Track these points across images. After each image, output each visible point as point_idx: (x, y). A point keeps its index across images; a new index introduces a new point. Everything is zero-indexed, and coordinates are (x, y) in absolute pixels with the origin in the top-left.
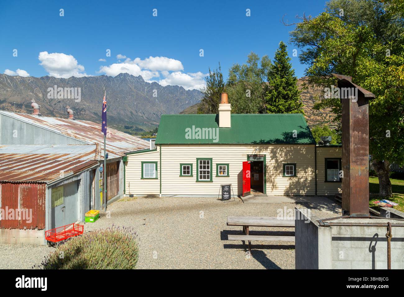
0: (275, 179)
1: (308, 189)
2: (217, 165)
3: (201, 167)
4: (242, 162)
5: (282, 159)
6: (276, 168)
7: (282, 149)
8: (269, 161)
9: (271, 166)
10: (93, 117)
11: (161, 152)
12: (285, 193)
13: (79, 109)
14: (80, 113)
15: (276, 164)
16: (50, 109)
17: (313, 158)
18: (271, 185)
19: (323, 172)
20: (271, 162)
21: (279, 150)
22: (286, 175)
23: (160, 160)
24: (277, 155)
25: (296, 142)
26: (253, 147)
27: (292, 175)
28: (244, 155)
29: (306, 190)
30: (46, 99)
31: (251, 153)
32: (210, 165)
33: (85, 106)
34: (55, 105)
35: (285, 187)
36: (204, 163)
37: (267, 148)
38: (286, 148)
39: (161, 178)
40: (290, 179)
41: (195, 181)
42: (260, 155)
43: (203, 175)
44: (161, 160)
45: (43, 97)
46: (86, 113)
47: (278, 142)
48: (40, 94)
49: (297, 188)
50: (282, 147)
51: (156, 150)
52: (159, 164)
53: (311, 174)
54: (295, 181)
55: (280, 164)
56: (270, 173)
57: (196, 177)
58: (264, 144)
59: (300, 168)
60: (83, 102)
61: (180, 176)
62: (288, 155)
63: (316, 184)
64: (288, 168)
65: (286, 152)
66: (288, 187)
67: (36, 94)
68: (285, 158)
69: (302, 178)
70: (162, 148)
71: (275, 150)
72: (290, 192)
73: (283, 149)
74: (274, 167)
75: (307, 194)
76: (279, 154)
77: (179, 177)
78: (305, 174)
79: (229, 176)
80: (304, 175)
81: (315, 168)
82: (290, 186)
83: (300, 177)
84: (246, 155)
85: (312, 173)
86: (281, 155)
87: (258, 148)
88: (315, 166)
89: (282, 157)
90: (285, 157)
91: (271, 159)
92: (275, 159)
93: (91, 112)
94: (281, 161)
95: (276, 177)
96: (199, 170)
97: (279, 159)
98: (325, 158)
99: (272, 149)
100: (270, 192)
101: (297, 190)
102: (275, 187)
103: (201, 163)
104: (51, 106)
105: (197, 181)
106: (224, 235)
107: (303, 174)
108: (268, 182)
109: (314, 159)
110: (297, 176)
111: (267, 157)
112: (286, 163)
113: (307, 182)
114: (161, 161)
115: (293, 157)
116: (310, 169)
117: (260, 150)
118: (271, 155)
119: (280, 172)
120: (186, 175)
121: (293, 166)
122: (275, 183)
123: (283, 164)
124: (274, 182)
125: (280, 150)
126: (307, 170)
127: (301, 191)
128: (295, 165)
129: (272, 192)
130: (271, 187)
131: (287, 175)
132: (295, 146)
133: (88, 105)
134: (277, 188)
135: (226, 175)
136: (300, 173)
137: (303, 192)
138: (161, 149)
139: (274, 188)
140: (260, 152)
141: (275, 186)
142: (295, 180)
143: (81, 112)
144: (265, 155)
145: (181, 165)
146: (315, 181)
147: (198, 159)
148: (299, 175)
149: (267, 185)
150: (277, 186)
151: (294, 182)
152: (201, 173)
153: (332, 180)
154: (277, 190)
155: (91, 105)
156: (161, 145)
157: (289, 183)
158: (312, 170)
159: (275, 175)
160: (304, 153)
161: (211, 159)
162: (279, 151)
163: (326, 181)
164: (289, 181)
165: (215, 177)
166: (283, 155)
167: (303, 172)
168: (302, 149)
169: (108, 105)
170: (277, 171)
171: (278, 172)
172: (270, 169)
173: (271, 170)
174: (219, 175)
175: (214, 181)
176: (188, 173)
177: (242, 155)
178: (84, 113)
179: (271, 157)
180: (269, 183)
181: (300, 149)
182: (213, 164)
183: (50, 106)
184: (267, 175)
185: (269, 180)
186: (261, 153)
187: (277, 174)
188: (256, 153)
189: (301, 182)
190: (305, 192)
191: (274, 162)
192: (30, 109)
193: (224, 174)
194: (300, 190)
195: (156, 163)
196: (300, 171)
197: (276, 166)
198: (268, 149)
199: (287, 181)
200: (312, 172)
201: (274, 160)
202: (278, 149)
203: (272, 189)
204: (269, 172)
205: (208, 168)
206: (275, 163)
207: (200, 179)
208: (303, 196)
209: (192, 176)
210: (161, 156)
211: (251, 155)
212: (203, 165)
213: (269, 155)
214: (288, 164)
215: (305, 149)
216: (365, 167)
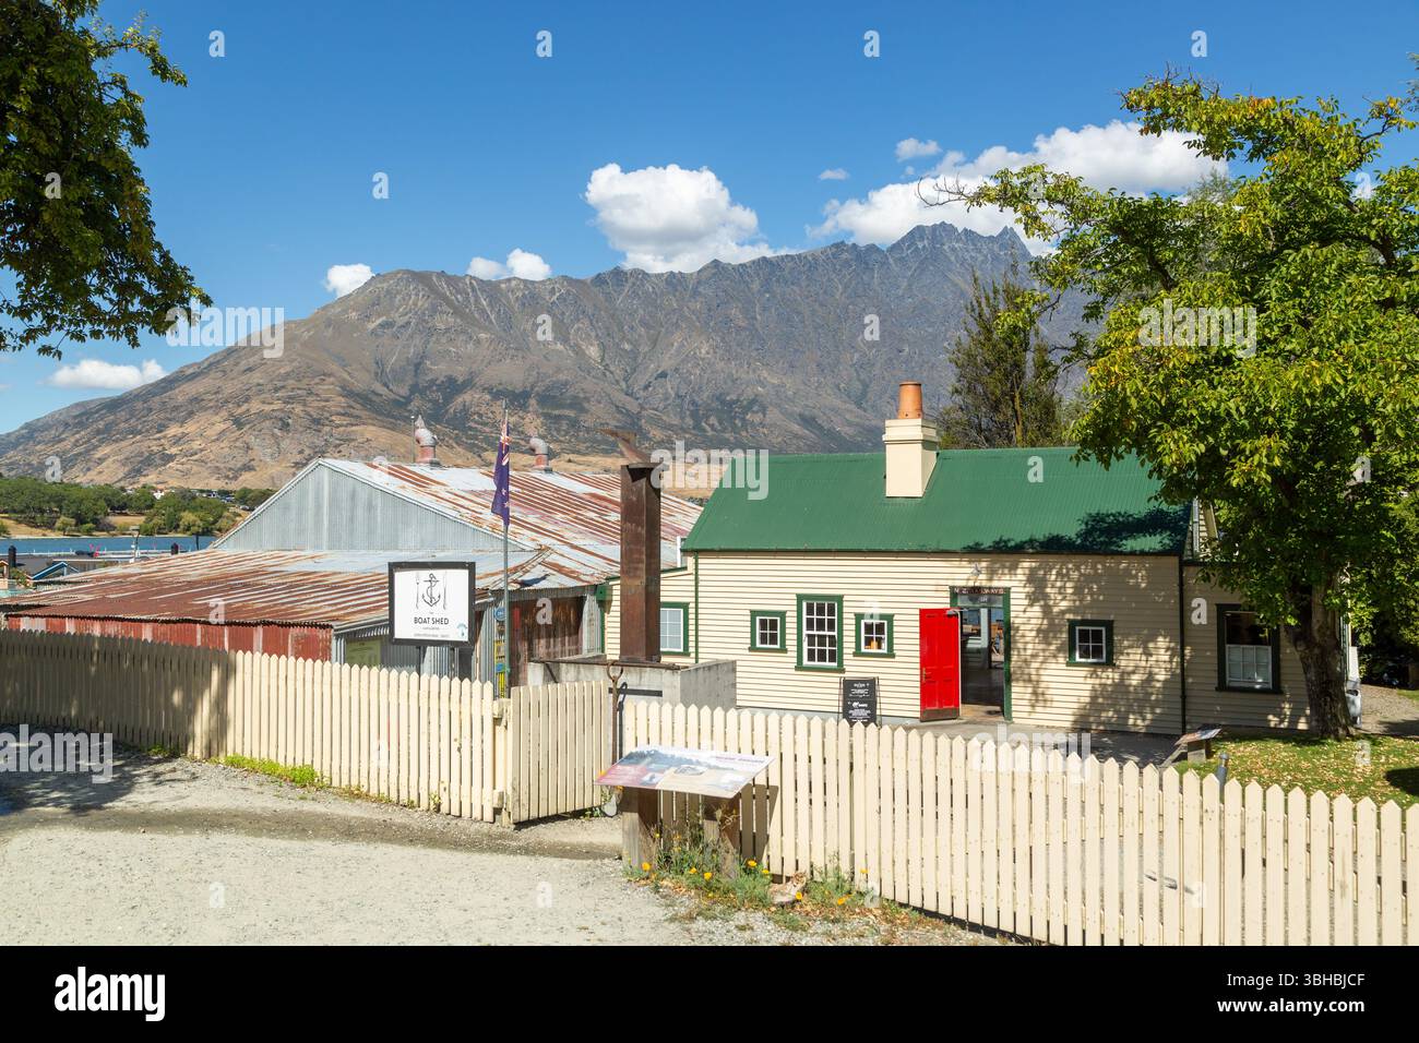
0: (1042, 672)
1: (1158, 711)
2: (859, 617)
3: (810, 625)
5: (1064, 604)
6: (1045, 635)
7: (1064, 571)
8: (1022, 608)
9: (1029, 627)
10: (796, 436)
11: (697, 574)
12: (1075, 722)
13: (738, 400)
14: (743, 420)
15: (1045, 622)
16: (628, 407)
17: (1174, 602)
18: (1030, 690)
19: (1212, 654)
20: (1028, 615)
21: (1054, 572)
22: (1078, 659)
23: (694, 600)
24: (1048, 590)
25: (1113, 548)
26: (970, 562)
27: (1101, 661)
28: (940, 588)
29: (1149, 716)
30: (612, 368)
31: (963, 583)
32: (836, 618)
33: (764, 387)
34: (646, 388)
35: (1075, 699)
36: (821, 611)
37: (1013, 568)
38: (1078, 568)
39: (697, 653)
40: (1093, 674)
41: (793, 666)
42: (990, 588)
43: (816, 648)
44: (697, 597)
45: (602, 360)
46: (768, 421)
47: (1054, 547)
48: (592, 345)
49: (1118, 707)
50: (1063, 564)
51: (685, 568)
52: (692, 611)
53: (1167, 658)
54: (1110, 682)
55: (1057, 621)
56: (1025, 649)
57: (795, 654)
58: (1005, 551)
59: (1126, 636)
60: (754, 371)
61: (750, 649)
62: (1086, 591)
63: (1184, 697)
64: (1084, 636)
65: (1079, 580)
66: (1088, 700)
67: (577, 345)
68: (1074, 601)
69: (1134, 672)
70: (700, 561)
71: (1042, 572)
72: (1092, 719)
73: (1068, 572)
74: (1039, 631)
75: (1152, 730)
76: (1053, 587)
77: (747, 652)
78: (1144, 658)
79: (893, 656)
80: (1143, 664)
81: (1178, 639)
82: (1094, 698)
83: (1130, 669)
84: (947, 588)
85: (1172, 656)
86: (1062, 591)
87: (984, 564)
88: (1178, 633)
89: (1064, 599)
90: (1075, 598)
91: (1026, 602)
92: (1042, 603)
93: (788, 415)
94: (1063, 613)
95: (1045, 666)
96: (805, 632)
97: (1056, 605)
98: (1217, 605)
99: (1031, 569)
100: (1025, 715)
101: (1115, 711)
102: (1040, 698)
103: (810, 611)
104: (631, 395)
105: (799, 667)
107: (1138, 657)
108: (1017, 680)
109: (1178, 606)
110: (1118, 663)
111: (1012, 595)
112: (1079, 618)
113: (1154, 687)
114: (697, 603)
115: (1101, 598)
116: (1162, 642)
117: (992, 573)
118: (1027, 590)
119: (1059, 650)
120: (768, 646)
121: (1103, 629)
122: (1043, 685)
123: (1068, 620)
124: (1038, 681)
125: (1058, 574)
126: (1151, 645)
127: (1131, 716)
128: (1109, 625)
129: (1033, 716)
130: (1028, 696)
131: (1083, 660)
132: (1110, 562)
133: (776, 382)
134: (1049, 704)
135: (885, 651)
136: (1128, 654)
137: (1139, 722)
138: (696, 564)
139: (1037, 700)
140: (991, 580)
141: (1043, 694)
142: (1110, 677)
143: (748, 417)
144: (1007, 590)
145: (754, 614)
146: (1179, 686)
147: (800, 598)
148: (1122, 661)
149: (1013, 689)
150: (1048, 697)
151: (1105, 685)
152: (811, 643)
153: (1246, 685)
154: (1048, 710)
155: (789, 382)
156: (697, 553)
157: (1089, 687)
158: (1172, 645)
159: (1040, 659)
160: (1143, 585)
161: (840, 599)
162: (1053, 577)
163: (1222, 686)
164: (1089, 681)
165: (851, 657)
166: (1070, 591)
167: (1140, 651)
168: (1134, 572)
169: (862, 377)
170: (1050, 644)
171: (1053, 647)
172: (1023, 636)
173: (1028, 639)
174: (863, 650)
175: (847, 669)
176: (773, 640)
177: (934, 588)
178: (757, 418)
179: (1028, 596)
180: (1021, 684)
181: (1127, 570)
182: (845, 615)
183: (627, 394)
184: (1014, 658)
185: (1022, 674)
186: (995, 584)
187: (1047, 654)
188: (977, 584)
189: (1130, 685)
190: (1147, 722)
191: (1040, 615)
192: (557, 412)
193: (879, 647)
194: (1128, 712)
195: (685, 606)
196: (1129, 647)
197: (1043, 627)
198: (1019, 571)
199: (1082, 680)
200: (1169, 653)
201: (1037, 608)
202: (1051, 570)
203: (1033, 706)
204: (1020, 646)
205: (831, 627)
206: (1043, 618)
207: (809, 660)
208: (1138, 733)
209: (785, 651)
210: (697, 586)
211: (961, 588)
212: (815, 617)
213: (1021, 590)
214: (1084, 622)
215: (1144, 572)
216: (640, 582)
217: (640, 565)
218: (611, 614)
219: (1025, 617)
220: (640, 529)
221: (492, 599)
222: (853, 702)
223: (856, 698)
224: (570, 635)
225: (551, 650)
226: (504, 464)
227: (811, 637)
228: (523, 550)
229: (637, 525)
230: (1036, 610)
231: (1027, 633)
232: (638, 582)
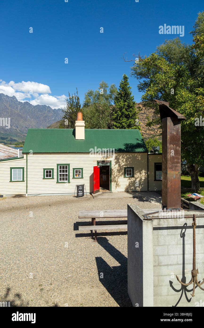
0: (118, 179)
1: (143, 186)
2: (74, 169)
3: (60, 171)
4: (93, 167)
5: (123, 164)
6: (119, 171)
8: (114, 165)
9: (115, 169)
11: (27, 159)
12: (125, 190)
15: (119, 168)
17: (146, 162)
18: (115, 184)
19: (153, 173)
20: (115, 167)
21: (121, 157)
22: (126, 176)
23: (26, 166)
24: (120, 161)
25: (134, 151)
27: (131, 176)
28: (94, 161)
29: (141, 187)
31: (100, 160)
32: (68, 169)
35: (125, 185)
36: (63, 168)
38: (126, 156)
39: (27, 180)
40: (129, 179)
41: (56, 182)
42: (107, 161)
43: (62, 177)
47: (120, 151)
50: (123, 155)
51: (23, 158)
52: (25, 169)
53: (144, 175)
54: (133, 181)
55: (122, 168)
56: (114, 174)
57: (56, 179)
59: (136, 170)
61: (43, 179)
62: (128, 161)
63: (148, 183)
64: (128, 171)
65: (126, 158)
66: (128, 185)
68: (125, 163)
69: (138, 178)
70: (28, 156)
71: (118, 157)
72: (129, 189)
73: (124, 157)
74: (118, 170)
75: (141, 190)
76: (121, 160)
77: (42, 179)
78: (140, 175)
79: (83, 178)
80: (140, 176)
81: (147, 171)
82: (129, 184)
83: (137, 177)
84: (96, 161)
85: (145, 174)
88: (147, 169)
89: (123, 163)
90: (126, 162)
91: (115, 164)
92: (118, 164)
94: (123, 166)
95: (119, 178)
96: (59, 173)
97: (121, 164)
98: (154, 163)
99: (116, 156)
100: (114, 189)
101: (134, 187)
102: (118, 185)
103: (60, 168)
105: (58, 182)
106: (76, 226)
107: (138, 175)
108: (113, 182)
109: (147, 163)
110: (134, 176)
111: (112, 162)
112: (126, 167)
113: (142, 181)
114: (27, 167)
115: (131, 162)
116: (143, 171)
118: (115, 161)
119: (122, 174)
120: (49, 178)
121: (132, 169)
122: (118, 182)
123: (124, 167)
124: (117, 182)
125: (122, 157)
126: (141, 172)
127: (137, 188)
128: (133, 168)
129: (116, 189)
130: (115, 185)
131: (127, 176)
132: (133, 154)
134: (120, 187)
135: (81, 177)
137: (139, 189)
138: (27, 157)
139: (117, 186)
140: (107, 159)
141: (118, 184)
142: (133, 179)
144: (111, 161)
145: (44, 169)
146: (147, 180)
147: (58, 165)
148: (136, 176)
149: (112, 184)
150: (120, 185)
153: (160, 179)
154: (119, 188)
156: (27, 153)
157: (128, 182)
158: (146, 172)
160: (140, 159)
161: (69, 165)
162: (121, 158)
163: (155, 180)
164: (128, 181)
165: (72, 179)
166: (124, 161)
167: (139, 173)
168: (138, 156)
170: (120, 173)
171: (121, 174)
172: (114, 171)
173: (115, 172)
174: (75, 177)
175: (71, 182)
176: (50, 176)
177: (93, 161)
179: (115, 162)
180: (114, 182)
181: (137, 156)
182: (70, 169)
184: (112, 177)
185: (114, 180)
186: (108, 160)
187: (119, 175)
188: (104, 160)
190: (140, 189)
191: (118, 166)
193: (79, 176)
195: (23, 168)
196: (137, 173)
197: (119, 169)
198: (113, 157)
199: (127, 181)
202: (120, 156)
203: (116, 187)
204: (113, 174)
205: (66, 171)
207: (60, 180)
208: (138, 191)
209: (54, 178)
210: (27, 163)
211: (100, 161)
212: (62, 169)
213: (114, 161)
214: (128, 168)
215: (140, 156)
216: (178, 172)
219: (114, 167)
222: (79, 191)
227: (60, 175)
230: (117, 165)
231: (115, 171)
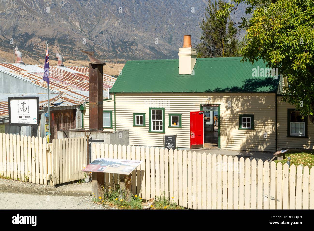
0: (230, 132)
1: (268, 144)
2: (170, 115)
3: (154, 117)
5: (238, 109)
6: (231, 120)
7: (238, 98)
8: (224, 111)
9: (226, 117)
10: (148, 54)
11: (115, 101)
12: (241, 148)
13: (128, 41)
14: (130, 48)
15: (232, 115)
16: (90, 44)
17: (274, 108)
18: (226, 138)
19: (286, 125)
20: (226, 113)
21: (235, 99)
22: (242, 128)
23: (114, 110)
25: (254, 90)
26: (207, 96)
27: (250, 128)
28: (197, 105)
29: (265, 146)
30: (84, 30)
31: (204, 103)
32: (162, 115)
33: (137, 37)
34: (96, 37)
35: (241, 141)
36: (157, 113)
37: (221, 98)
38: (242, 97)
39: (115, 127)
40: (247, 133)
41: (148, 131)
42: (214, 104)
43: (156, 125)
44: (115, 109)
45: (80, 27)
46: (138, 48)
47: (235, 90)
48: (77, 22)
49: (255, 143)
50: (238, 96)
51: (111, 99)
52: (113, 113)
53: (271, 127)
54: (252, 135)
55: (235, 115)
56: (225, 125)
57: (149, 127)
58: (219, 92)
59: (258, 120)
60: (133, 31)
61: (133, 126)
62: (245, 105)
63: (276, 139)
64: (244, 120)
65: (243, 101)
66: (245, 141)
67: (72, 22)
68: (241, 108)
69: (260, 132)
70: (116, 96)
71: (231, 99)
72: (246, 147)
73: (239, 99)
74: (230, 118)
75: (266, 150)
76: (234, 104)
77: (132, 127)
78: (264, 127)
79: (181, 128)
80: (263, 129)
81: (275, 120)
82: (247, 140)
83: (259, 131)
84: (199, 105)
85: (273, 126)
86: (237, 105)
87: (212, 97)
88: (275, 118)
89: (238, 108)
90: (242, 107)
91: (226, 109)
92: (231, 109)
93: (146, 47)
94: (238, 112)
95: (231, 130)
96: (152, 120)
97: (235, 110)
98: (287, 109)
99: (227, 98)
100: (225, 146)
101: (254, 145)
102: (230, 141)
103: (153, 113)
104: (91, 39)
105: (150, 132)
107: (262, 127)
108: (222, 135)
109: (275, 110)
110: (255, 129)
111: (221, 107)
112: (243, 114)
114: (115, 111)
115: (250, 107)
116: (270, 122)
117: (214, 99)
118: (226, 105)
119: (236, 125)
120: (139, 125)
121: (251, 118)
122: (231, 136)
123: (239, 115)
124: (229, 135)
125: (236, 100)
126: (266, 123)
127: (259, 146)
128: (253, 116)
129: (228, 146)
130: (226, 140)
131: (244, 128)
132: (253, 95)
133: (141, 35)
134: (233, 143)
135: (179, 126)
136: (259, 126)
138: (115, 97)
139: (229, 141)
140: (214, 102)
141: (231, 139)
142: (253, 133)
143: (132, 47)
144: (219, 105)
145: (135, 114)
146: (275, 136)
147: (150, 109)
148: (257, 128)
149: (221, 138)
150: (232, 140)
151: (251, 136)
152: (154, 124)
153: (297, 135)
154: (232, 145)
155: (145, 35)
156: (115, 94)
157: (246, 137)
158: (273, 122)
159: (230, 128)
160: (264, 103)
161: (163, 109)
162: (234, 101)
163: (289, 136)
164: (246, 135)
165: (167, 128)
166: (240, 105)
167: (262, 124)
168: (261, 98)
169: (170, 33)
170: (233, 123)
171: (234, 124)
172: (224, 120)
173: (226, 121)
174: (171, 126)
175: (166, 132)
176: (141, 123)
177: (195, 105)
178: (135, 48)
179: (226, 107)
180: (224, 136)
181: (259, 98)
182: (165, 114)
183: (89, 39)
184: (221, 128)
185: (224, 133)
186: (215, 103)
187: (232, 126)
188: (209, 103)
189: (259, 136)
190: (264, 148)
191: (230, 113)
192: (65, 45)
193: (177, 125)
194: (258, 145)
195: (111, 112)
196: (259, 123)
197: (231, 117)
198: (223, 99)
199: (243, 135)
200: (272, 125)
201: (229, 111)
202: (233, 98)
203: (227, 143)
204: (223, 123)
205: (161, 118)
206: (231, 114)
207: (153, 129)
208: (261, 151)
209: (145, 126)
210: (115, 105)
211: (204, 105)
212: (155, 115)
213: (224, 105)
214: (244, 115)
215: (264, 99)
216: (96, 103)
217: (96, 98)
218: (86, 115)
219: (225, 114)
220: (96, 85)
221: (44, 110)
222: (168, 143)
223: (169, 142)
224: (71, 122)
225: (65, 127)
226: (47, 63)
227: (154, 122)
228: (54, 93)
229: (95, 84)
230: (229, 112)
231: (226, 119)
232: (95, 104)
